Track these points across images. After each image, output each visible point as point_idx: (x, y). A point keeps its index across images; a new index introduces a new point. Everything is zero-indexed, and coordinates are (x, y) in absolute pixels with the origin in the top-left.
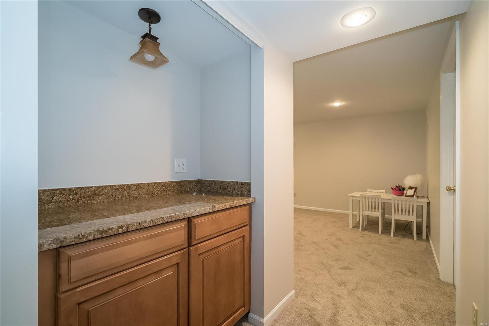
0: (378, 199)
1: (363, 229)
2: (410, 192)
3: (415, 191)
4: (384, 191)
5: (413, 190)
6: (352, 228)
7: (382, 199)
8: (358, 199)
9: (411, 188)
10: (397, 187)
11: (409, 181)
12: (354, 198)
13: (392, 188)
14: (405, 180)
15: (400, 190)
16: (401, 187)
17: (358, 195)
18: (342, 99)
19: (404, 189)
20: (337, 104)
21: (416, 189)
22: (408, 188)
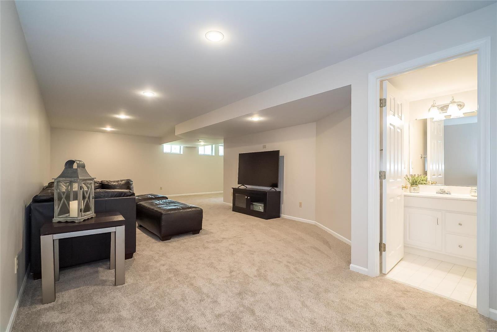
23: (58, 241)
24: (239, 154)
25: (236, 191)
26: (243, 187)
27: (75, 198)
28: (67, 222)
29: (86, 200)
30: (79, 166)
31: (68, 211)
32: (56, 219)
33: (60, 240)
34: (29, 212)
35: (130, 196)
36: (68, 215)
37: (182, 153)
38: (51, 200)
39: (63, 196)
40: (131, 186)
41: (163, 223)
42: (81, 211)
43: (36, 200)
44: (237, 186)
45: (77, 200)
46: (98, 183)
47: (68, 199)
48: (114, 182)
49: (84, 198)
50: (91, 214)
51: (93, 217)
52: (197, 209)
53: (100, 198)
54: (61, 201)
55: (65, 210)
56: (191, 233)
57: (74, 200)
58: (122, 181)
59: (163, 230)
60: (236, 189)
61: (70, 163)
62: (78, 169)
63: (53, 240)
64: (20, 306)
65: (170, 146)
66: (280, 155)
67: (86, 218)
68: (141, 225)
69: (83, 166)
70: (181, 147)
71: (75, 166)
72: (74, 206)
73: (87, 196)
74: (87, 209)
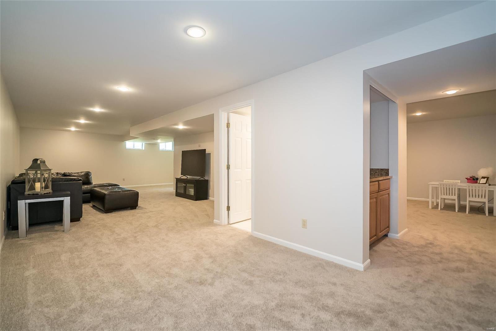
0: (455, 186)
1: (441, 209)
2: (484, 181)
3: (487, 180)
4: (459, 181)
5: (486, 179)
6: (431, 208)
7: (458, 186)
8: (437, 186)
9: (484, 178)
10: (471, 177)
11: (482, 173)
12: (434, 186)
13: (466, 178)
14: (478, 172)
15: (474, 179)
16: (475, 177)
17: (438, 184)
18: (423, 111)
19: (477, 179)
20: (419, 114)
21: (488, 178)
22: (481, 178)
23: (28, 204)
24: (182, 151)
25: (178, 181)
26: (184, 177)
27: (39, 181)
28: (33, 194)
29: (46, 182)
30: (41, 162)
31: (34, 189)
32: (27, 193)
33: (29, 204)
34: (9, 189)
35: (78, 181)
36: (34, 191)
37: (144, 149)
38: (24, 182)
39: (31, 180)
40: (89, 176)
41: (106, 201)
42: (42, 188)
43: (13, 182)
44: (179, 176)
45: (39, 182)
46: (61, 174)
47: (34, 181)
48: (75, 173)
49: (44, 181)
50: (49, 190)
51: (51, 192)
52: (134, 191)
53: (57, 182)
54: (29, 183)
55: (32, 188)
56: (129, 208)
57: (38, 182)
58: (81, 172)
59: (106, 206)
60: (178, 178)
61: (35, 160)
62: (41, 164)
63: (25, 203)
64: (6, 239)
65: (133, 142)
66: (206, 153)
67: (46, 192)
68: (94, 205)
69: (44, 162)
70: (143, 143)
71: (39, 162)
72: (38, 185)
73: (46, 180)
74: (46, 187)
